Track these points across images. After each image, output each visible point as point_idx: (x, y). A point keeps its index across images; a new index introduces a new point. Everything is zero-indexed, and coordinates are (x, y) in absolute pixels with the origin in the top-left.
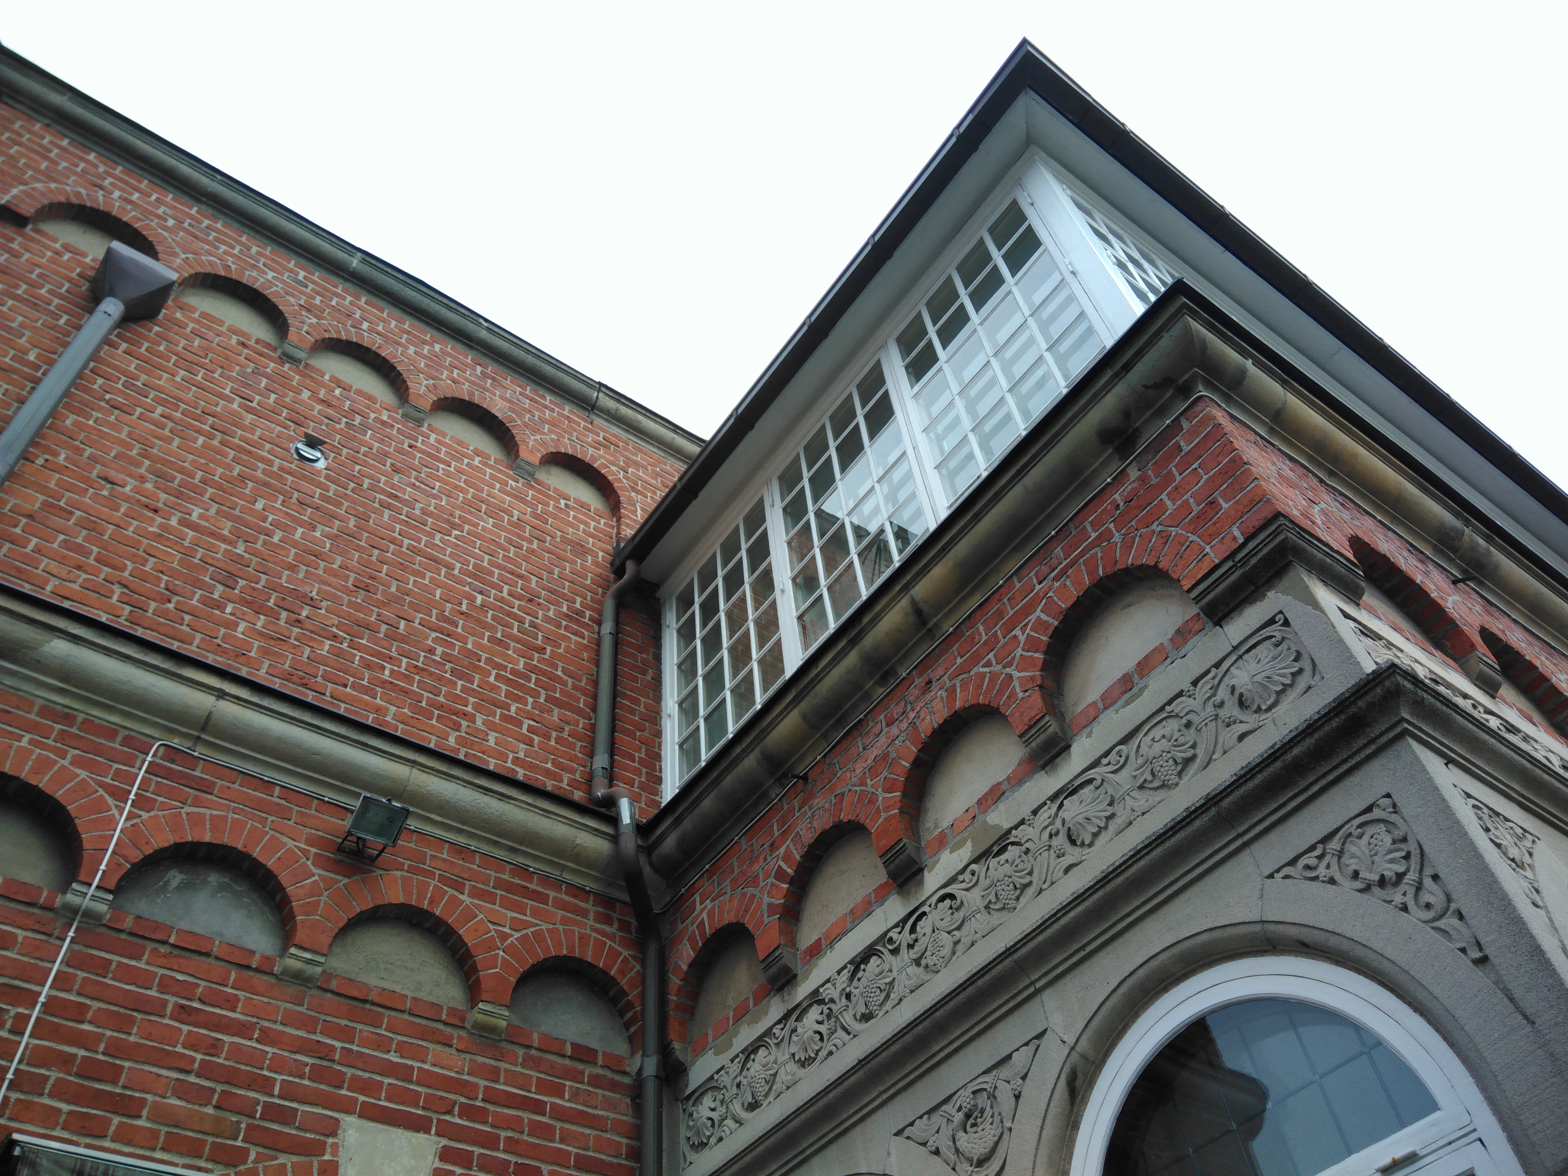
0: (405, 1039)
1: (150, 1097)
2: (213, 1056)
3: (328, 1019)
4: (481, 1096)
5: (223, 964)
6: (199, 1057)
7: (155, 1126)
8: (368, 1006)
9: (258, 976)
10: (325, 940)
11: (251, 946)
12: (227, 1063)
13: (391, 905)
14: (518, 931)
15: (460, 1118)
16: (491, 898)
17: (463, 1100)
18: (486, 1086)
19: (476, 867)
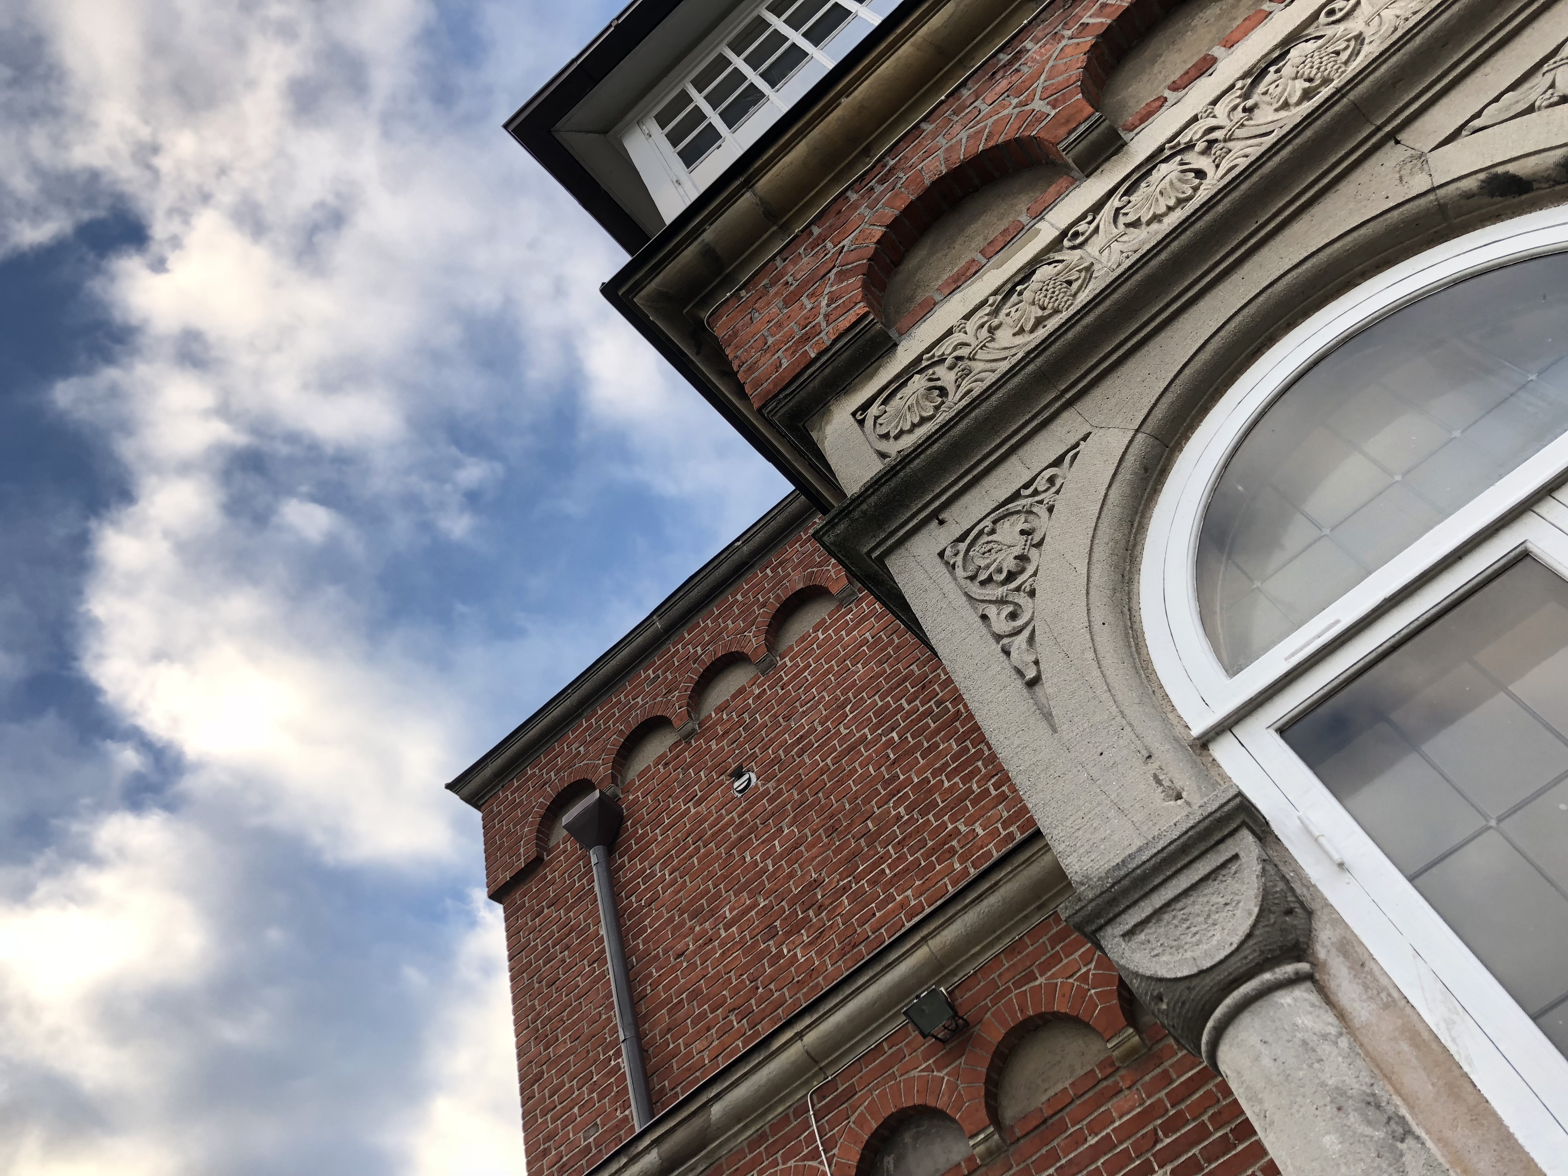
0: (1089, 1119)
3: (1034, 1158)
4: (1169, 1106)
8: (1049, 1122)
11: (956, 1161)
13: (1001, 1042)
14: (1091, 961)
15: (1167, 1136)
16: (1056, 959)
17: (1159, 1121)
18: (1167, 1094)
19: (1031, 948)
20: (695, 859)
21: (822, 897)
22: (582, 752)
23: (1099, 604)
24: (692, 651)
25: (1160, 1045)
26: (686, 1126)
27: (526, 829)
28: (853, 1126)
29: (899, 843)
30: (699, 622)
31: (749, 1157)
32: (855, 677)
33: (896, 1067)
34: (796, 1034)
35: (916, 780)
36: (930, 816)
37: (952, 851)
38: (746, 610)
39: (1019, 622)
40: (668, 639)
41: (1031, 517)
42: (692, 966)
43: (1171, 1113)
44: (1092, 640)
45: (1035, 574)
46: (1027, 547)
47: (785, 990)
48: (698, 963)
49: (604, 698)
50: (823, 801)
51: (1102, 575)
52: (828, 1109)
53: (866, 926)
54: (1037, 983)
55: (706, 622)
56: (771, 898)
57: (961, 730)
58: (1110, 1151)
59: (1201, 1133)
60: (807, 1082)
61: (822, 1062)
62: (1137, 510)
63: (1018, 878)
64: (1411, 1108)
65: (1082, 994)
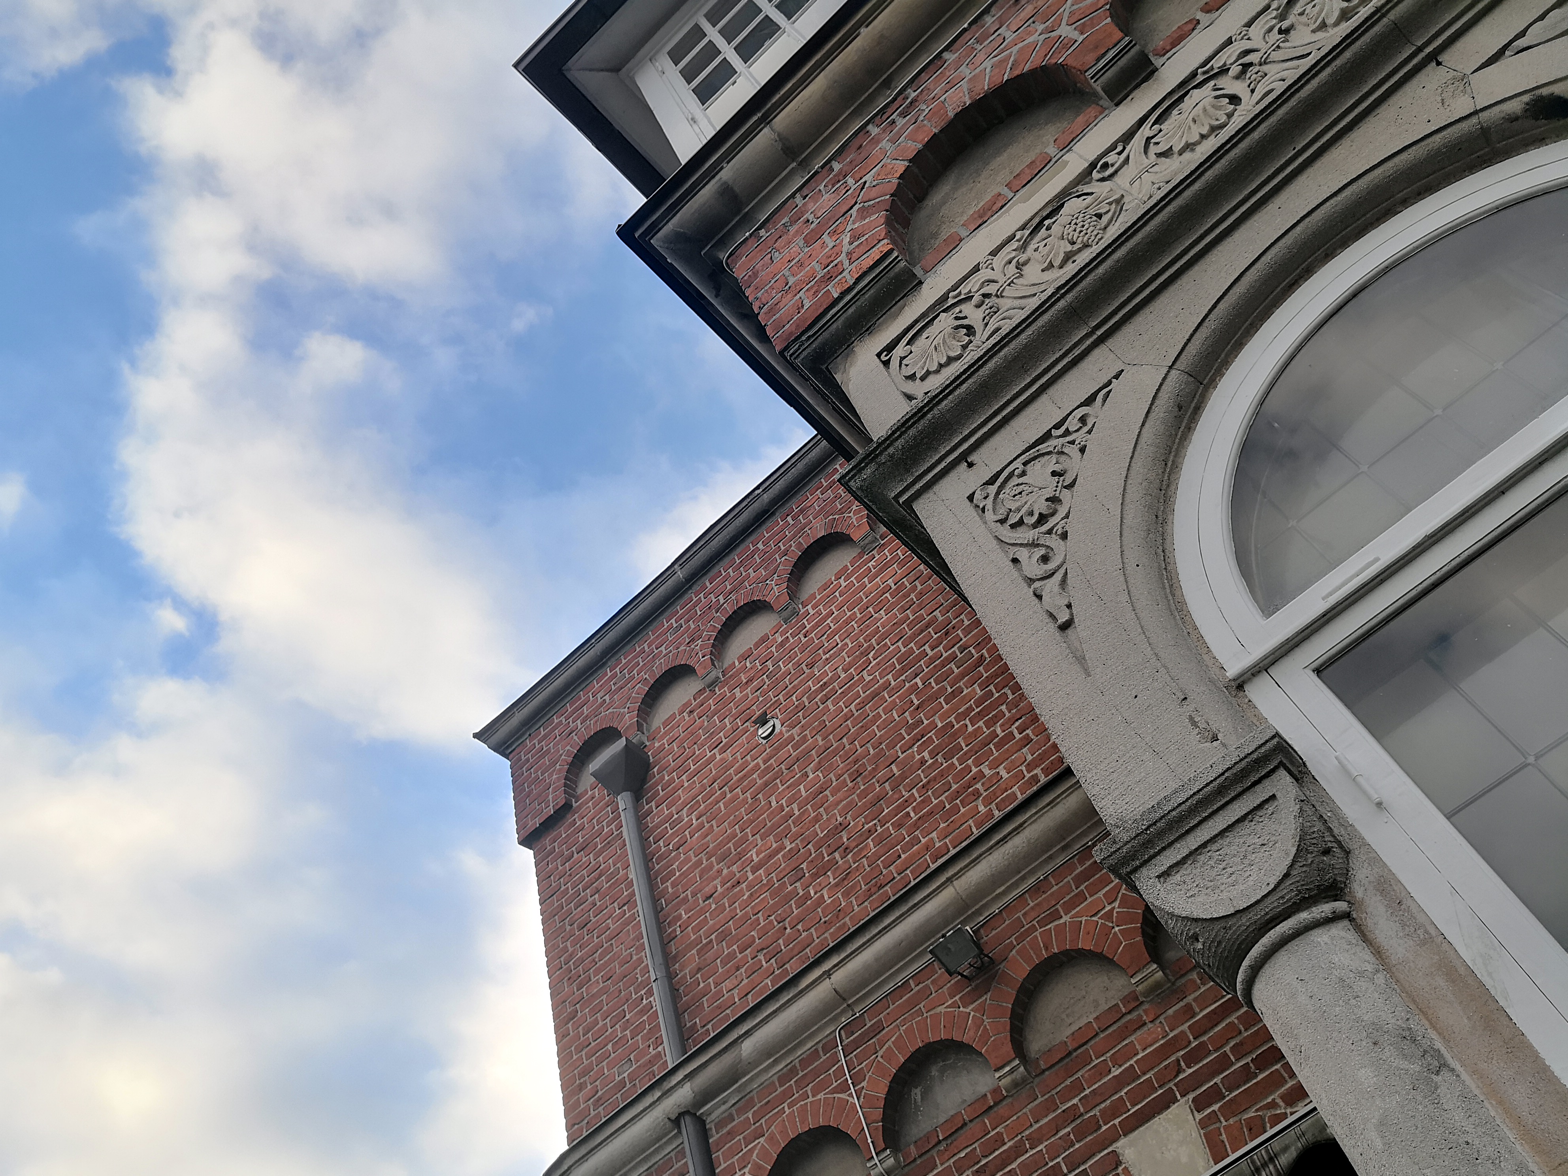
0: (1113, 1051)
3: (1059, 1089)
4: (1191, 1038)
5: (977, 1120)
8: (1074, 1055)
9: (999, 1107)
11: (982, 1093)
14: (1115, 900)
15: (1190, 1067)
16: (1080, 898)
17: (1182, 1053)
18: (1189, 1027)
19: (1055, 888)
20: (721, 804)
21: (848, 840)
22: (608, 701)
23: (1132, 546)
24: (714, 600)
25: (1183, 980)
26: (718, 1061)
27: (555, 777)
28: (881, 1060)
29: (923, 786)
30: (720, 571)
31: (780, 1090)
32: (878, 624)
33: (923, 1003)
34: (824, 973)
35: (940, 725)
36: (955, 760)
37: (977, 794)
38: (767, 558)
39: (1051, 566)
40: (690, 588)
41: (1063, 458)
42: (721, 909)
43: (1193, 1045)
44: (1126, 581)
45: (1067, 516)
46: (1059, 489)
47: (813, 930)
48: (727, 905)
49: (628, 647)
50: (847, 747)
51: (1136, 515)
52: (856, 1044)
53: (891, 868)
54: (1062, 921)
55: (727, 571)
56: (797, 841)
57: (985, 675)
58: (1134, 1081)
59: (1223, 1063)
60: (835, 1019)
61: (850, 999)
62: (1171, 448)
63: (1042, 819)
64: (1446, 1040)
65: (1106, 931)
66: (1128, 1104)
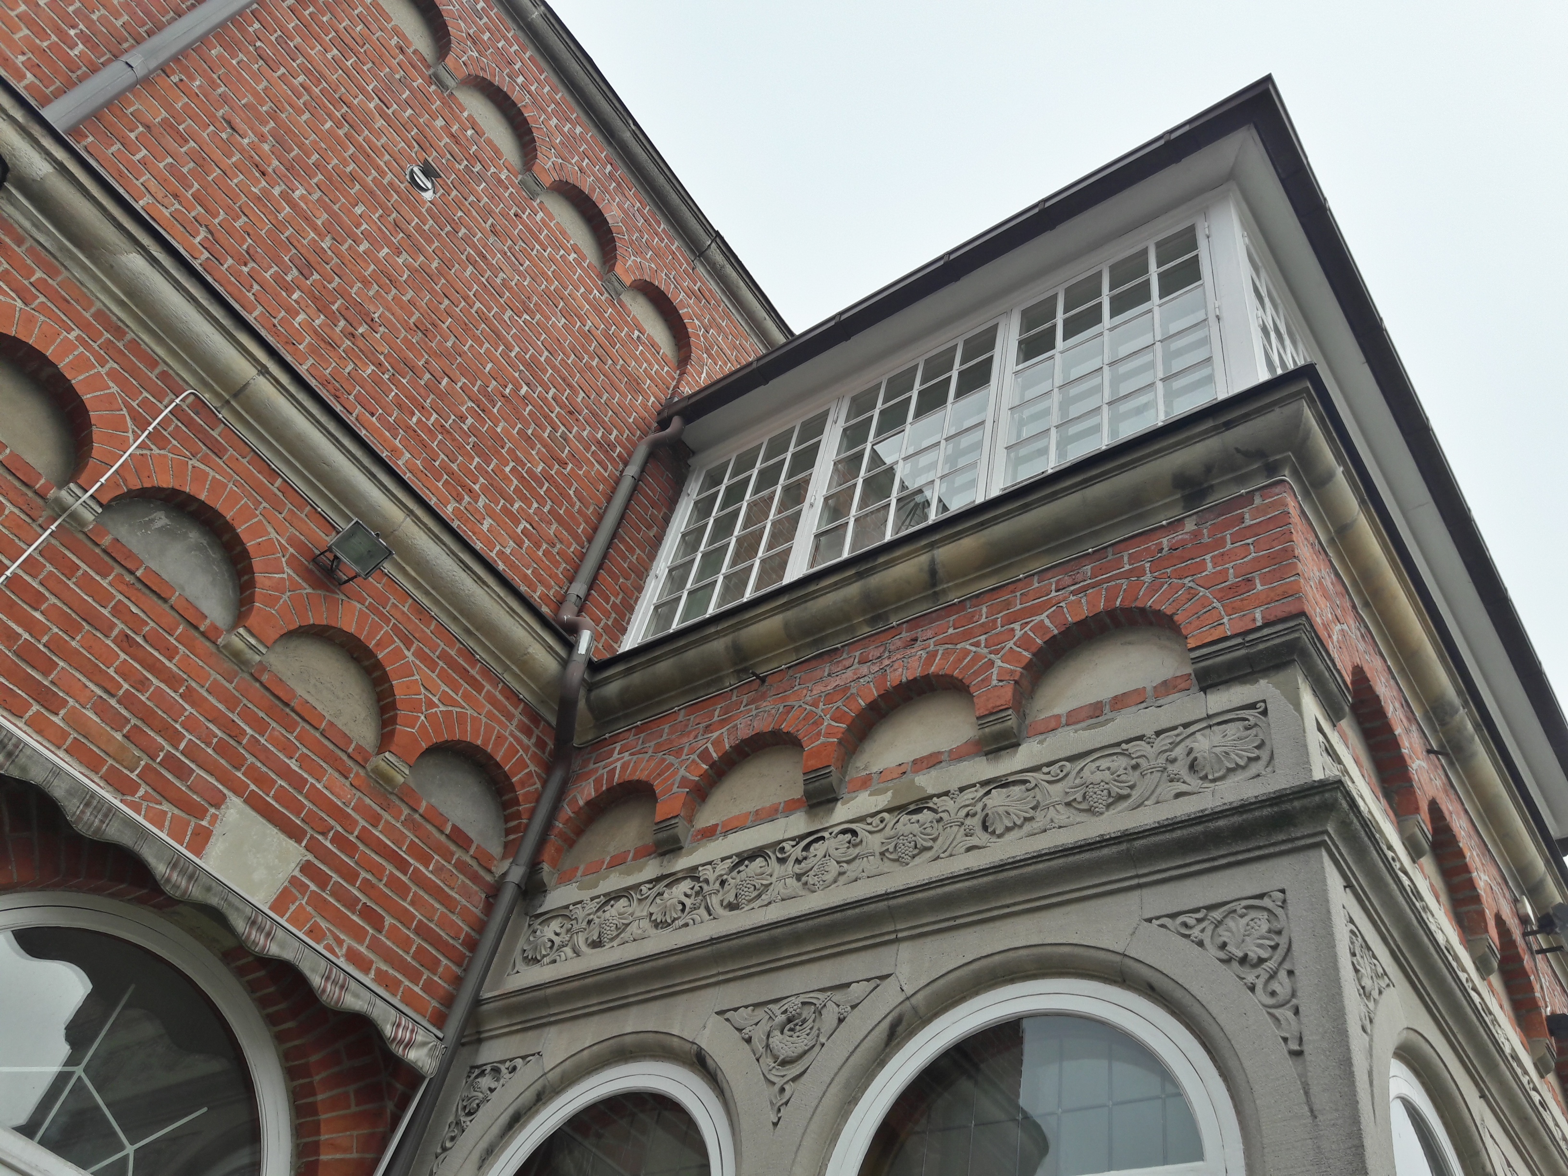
0: (310, 754)
1: (71, 701)
2: (138, 690)
3: (249, 705)
4: (356, 833)
5: (176, 615)
6: (126, 686)
7: (66, 728)
8: (288, 710)
9: (202, 639)
10: (274, 634)
11: (206, 612)
12: (148, 703)
13: (341, 630)
15: (332, 842)
16: (431, 665)
17: (340, 829)
18: (363, 827)
20: (330, 124)
24: (517, 69)
25: (398, 802)
26: (100, 216)
28: (190, 467)
29: (443, 426)
30: (544, 71)
31: (88, 316)
32: (553, 318)
33: (266, 505)
34: (264, 366)
35: (498, 430)
36: (476, 459)
38: (571, 143)
40: (519, 25)
42: (226, 151)
43: (351, 838)
48: (234, 159)
50: (442, 307)
53: (359, 407)
54: (406, 652)
55: (546, 83)
58: (296, 789)
60: (206, 385)
61: (238, 403)
65: (415, 707)
66: (272, 792)
